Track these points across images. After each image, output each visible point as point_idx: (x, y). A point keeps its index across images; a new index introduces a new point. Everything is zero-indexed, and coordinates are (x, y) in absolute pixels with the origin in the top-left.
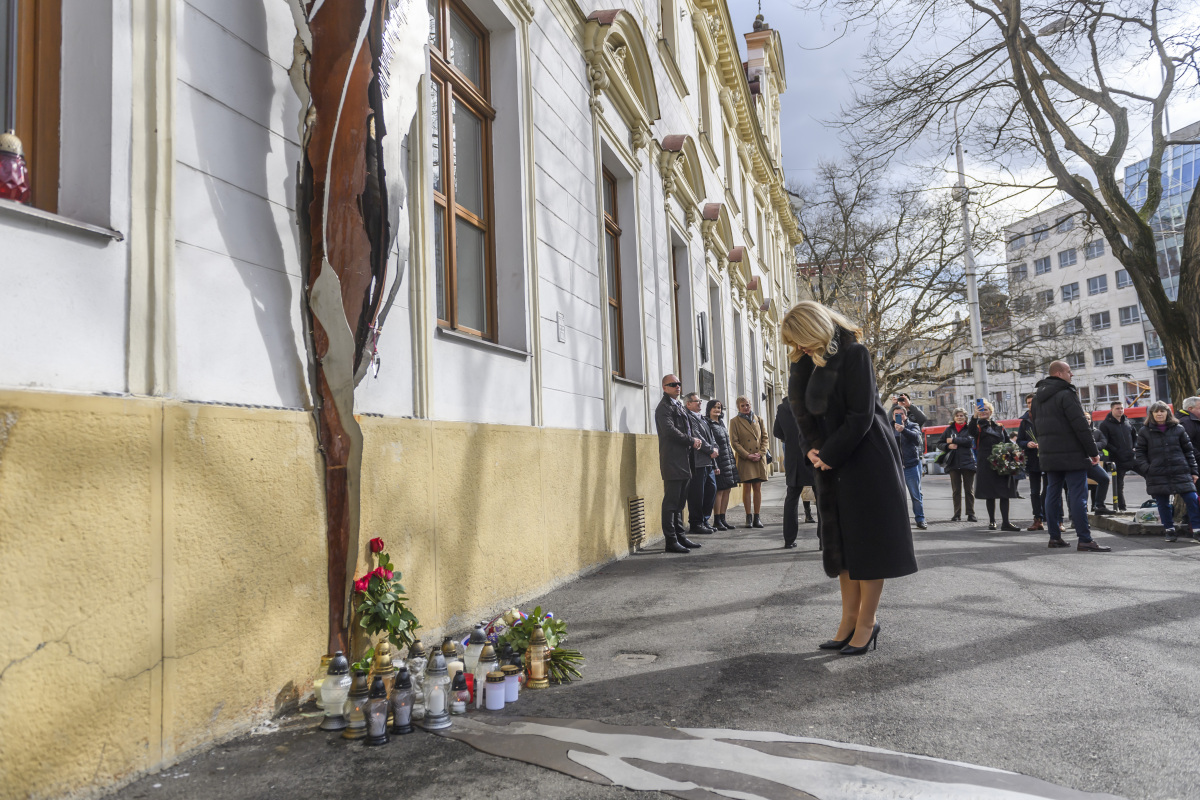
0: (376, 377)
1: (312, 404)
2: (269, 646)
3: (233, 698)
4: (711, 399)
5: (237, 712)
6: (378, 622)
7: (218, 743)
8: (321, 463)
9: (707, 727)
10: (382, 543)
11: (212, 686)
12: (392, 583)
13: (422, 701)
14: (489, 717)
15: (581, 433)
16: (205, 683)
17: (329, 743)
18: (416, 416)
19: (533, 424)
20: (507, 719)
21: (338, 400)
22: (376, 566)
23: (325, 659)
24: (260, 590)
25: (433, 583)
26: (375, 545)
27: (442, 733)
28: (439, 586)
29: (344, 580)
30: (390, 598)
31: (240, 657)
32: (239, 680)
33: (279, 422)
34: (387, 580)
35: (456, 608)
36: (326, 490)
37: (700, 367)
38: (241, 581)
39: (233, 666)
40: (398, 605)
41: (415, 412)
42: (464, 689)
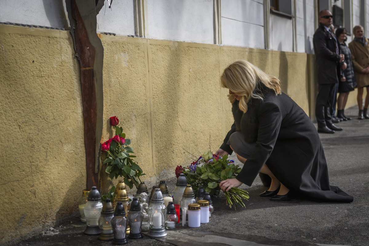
0: (110, 7)
1: (69, 26)
2: (50, 182)
3: (31, 212)
4: (341, 27)
5: (33, 221)
6: (117, 170)
7: (24, 239)
8: (77, 65)
9: (338, 244)
10: (118, 120)
11: (18, 205)
12: (125, 146)
13: (147, 220)
14: (190, 231)
15: (247, 50)
16: (13, 202)
17: (91, 242)
18: (137, 36)
19: (215, 42)
20: (202, 233)
21: (86, 22)
22: (114, 135)
23: (85, 192)
24: (43, 147)
25: (151, 148)
26: (113, 121)
27: (161, 240)
28: (154, 150)
29: (95, 143)
30: (124, 155)
31: (33, 188)
32: (34, 202)
33: (49, 37)
34: (122, 144)
35: (165, 165)
36: (81, 83)
37: (333, 4)
38: (31, 140)
39: (30, 193)
40: (129, 161)
41: (136, 33)
42: (174, 214)
